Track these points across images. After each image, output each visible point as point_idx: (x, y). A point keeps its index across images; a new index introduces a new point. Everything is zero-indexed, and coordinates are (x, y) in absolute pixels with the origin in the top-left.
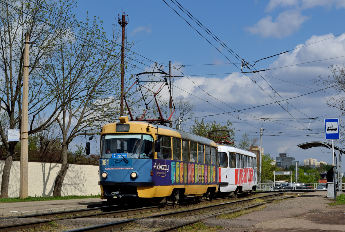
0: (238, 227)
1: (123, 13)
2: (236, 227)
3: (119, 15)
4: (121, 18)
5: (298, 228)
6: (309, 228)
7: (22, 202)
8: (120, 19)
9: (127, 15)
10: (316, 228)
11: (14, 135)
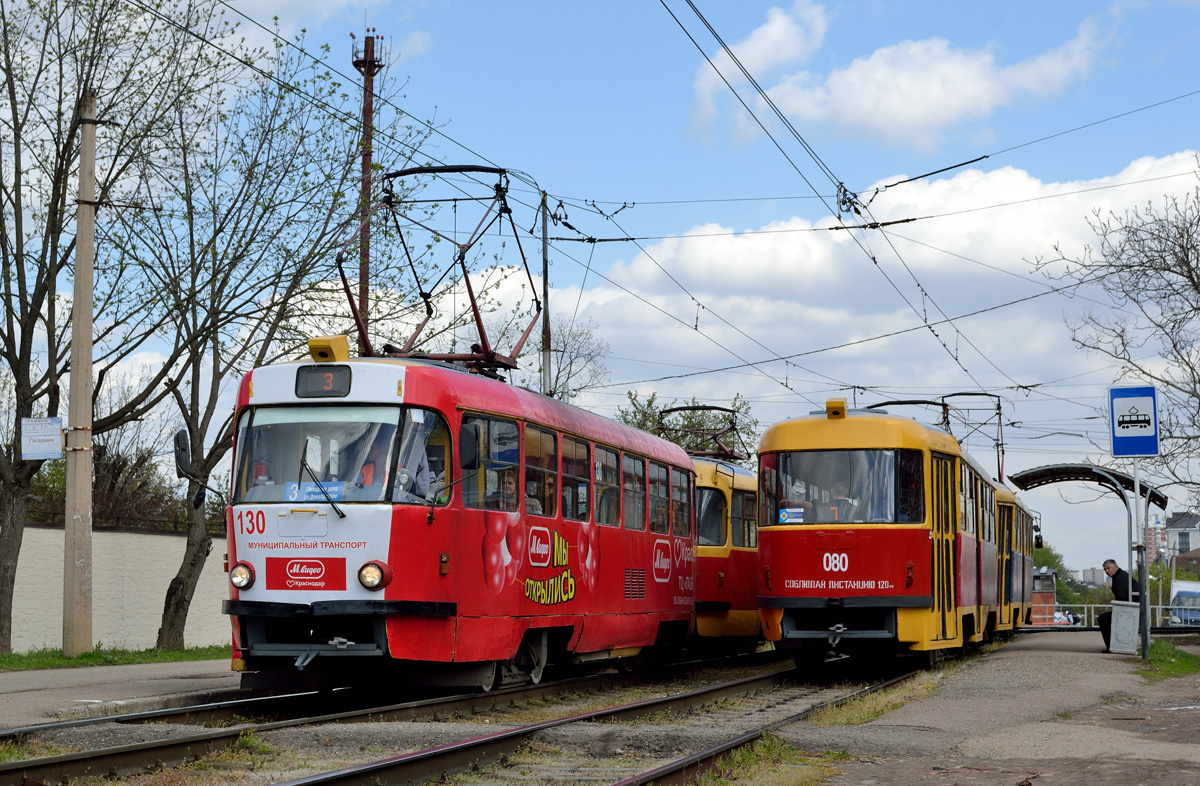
0: (902, 753)
1: (368, 30)
2: (894, 752)
3: (354, 37)
4: (361, 46)
5: (1113, 757)
6: (1151, 757)
7: (73, 667)
8: (358, 52)
9: (382, 38)
10: (1176, 758)
11: (44, 438)
